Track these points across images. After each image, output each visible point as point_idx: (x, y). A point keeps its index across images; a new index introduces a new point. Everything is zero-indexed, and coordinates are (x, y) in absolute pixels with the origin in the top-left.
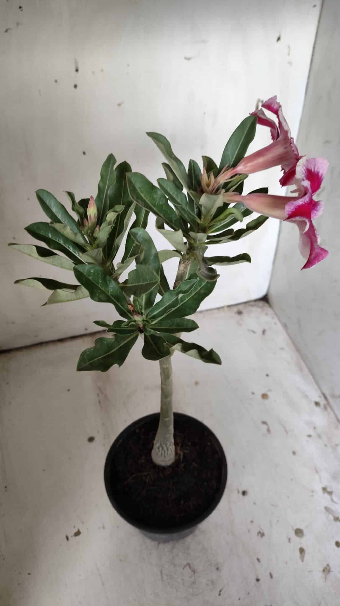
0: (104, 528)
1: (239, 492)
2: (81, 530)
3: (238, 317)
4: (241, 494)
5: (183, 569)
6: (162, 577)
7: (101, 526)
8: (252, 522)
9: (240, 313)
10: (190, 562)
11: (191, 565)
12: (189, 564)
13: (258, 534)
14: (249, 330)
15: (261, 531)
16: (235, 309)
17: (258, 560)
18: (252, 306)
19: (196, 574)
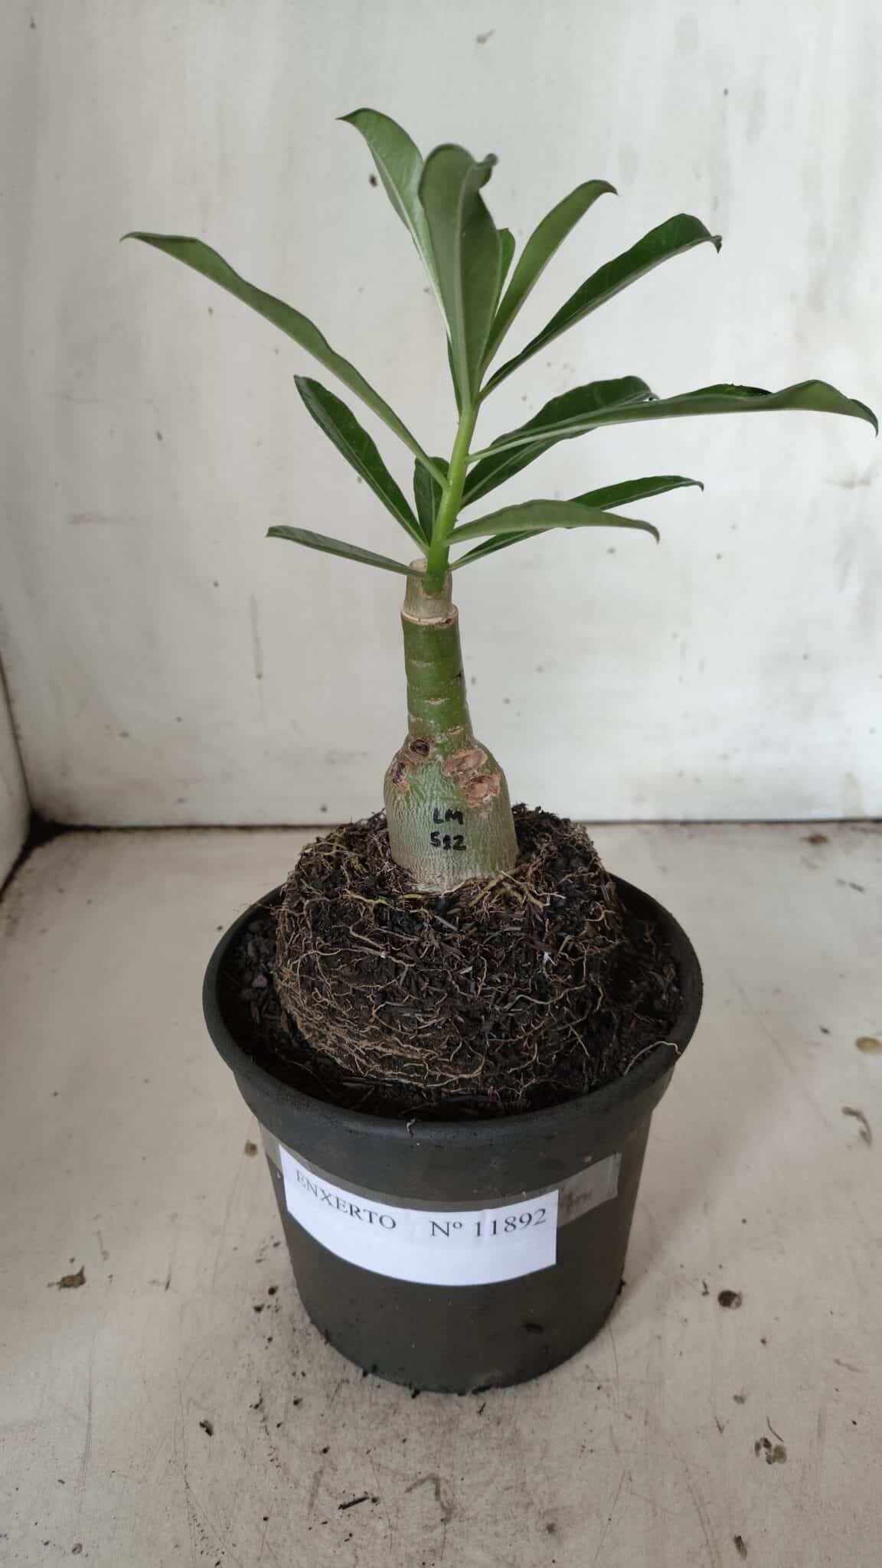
0: (168, 1286)
1: (706, 1293)
2: (86, 1274)
3: (808, 850)
4: (712, 1300)
5: (409, 1490)
6: (314, 1495)
7: (163, 1279)
8: (740, 1399)
9: (816, 840)
10: (443, 1473)
11: (443, 1487)
12: (436, 1480)
13: (758, 1447)
14: (841, 882)
15: (774, 1442)
16: (806, 832)
17: (738, 1540)
18: (864, 831)
19: (454, 1524)
